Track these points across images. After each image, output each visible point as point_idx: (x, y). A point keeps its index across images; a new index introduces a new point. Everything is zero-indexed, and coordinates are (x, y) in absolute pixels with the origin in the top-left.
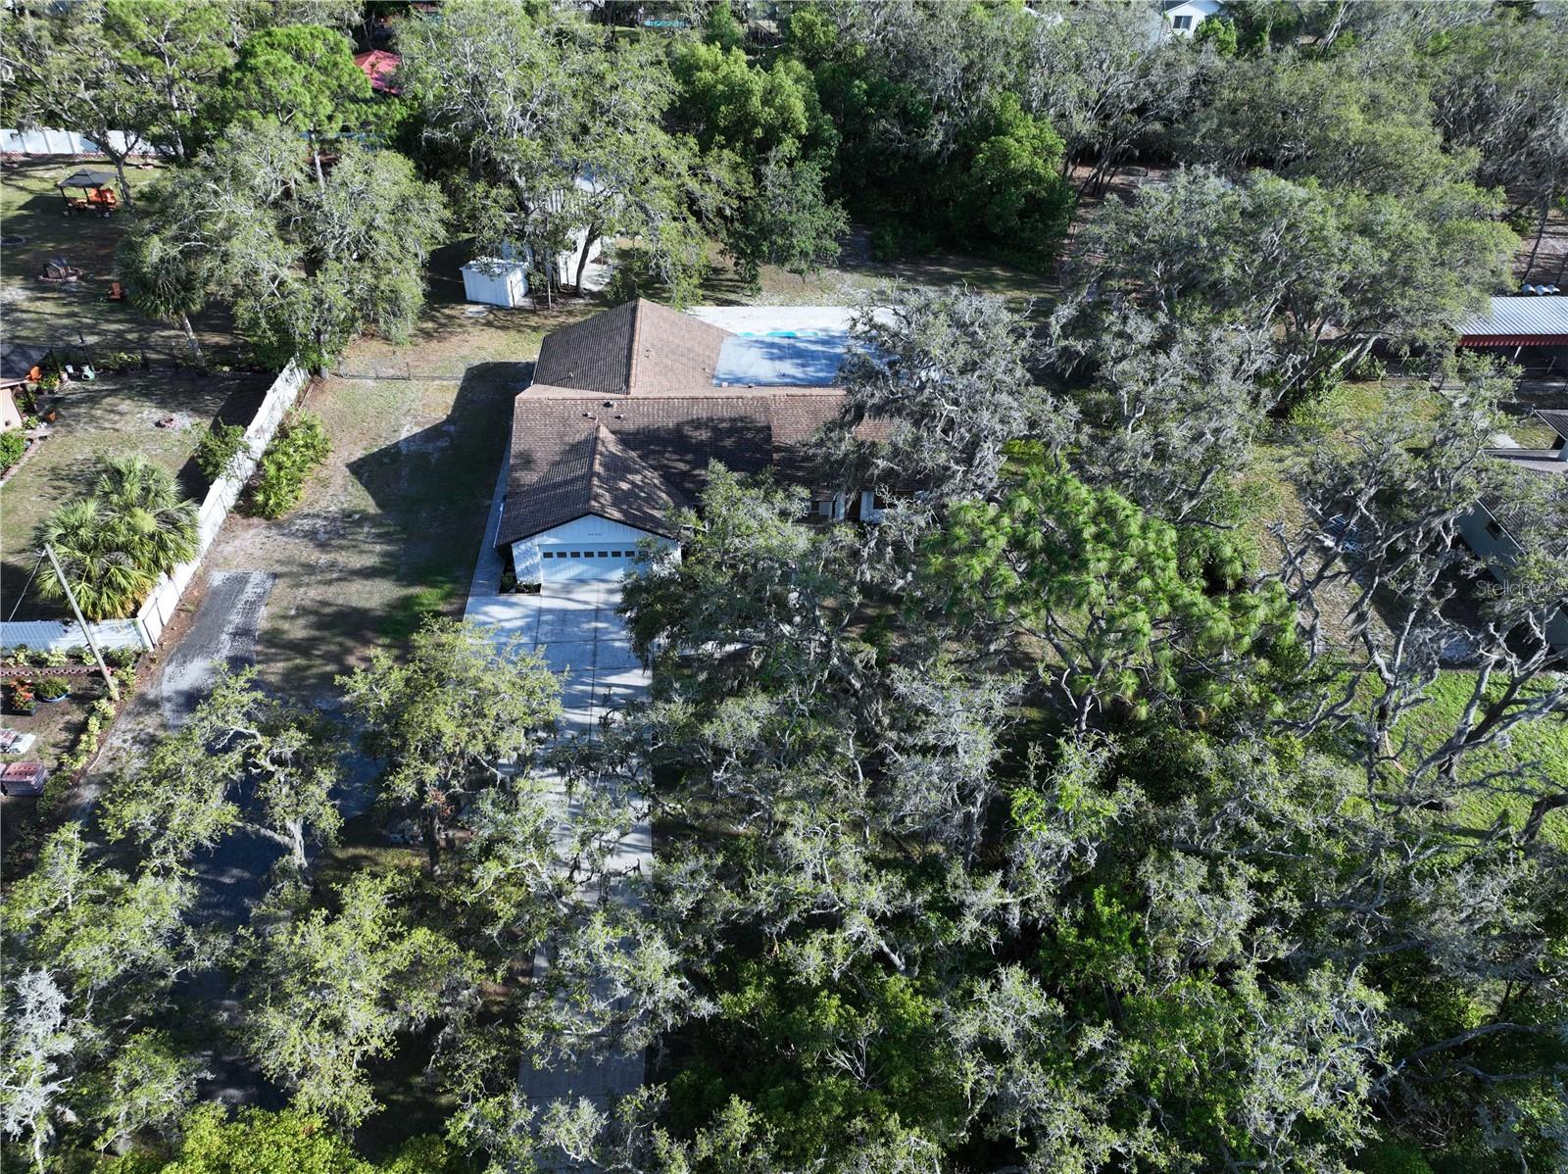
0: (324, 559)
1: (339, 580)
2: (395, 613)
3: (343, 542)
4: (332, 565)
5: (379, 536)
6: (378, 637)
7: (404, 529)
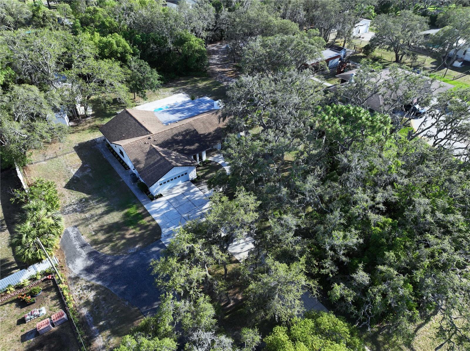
0: (87, 215)
1: (98, 219)
2: (126, 219)
3: (88, 208)
4: (92, 215)
5: (97, 202)
6: (129, 227)
7: (104, 197)
